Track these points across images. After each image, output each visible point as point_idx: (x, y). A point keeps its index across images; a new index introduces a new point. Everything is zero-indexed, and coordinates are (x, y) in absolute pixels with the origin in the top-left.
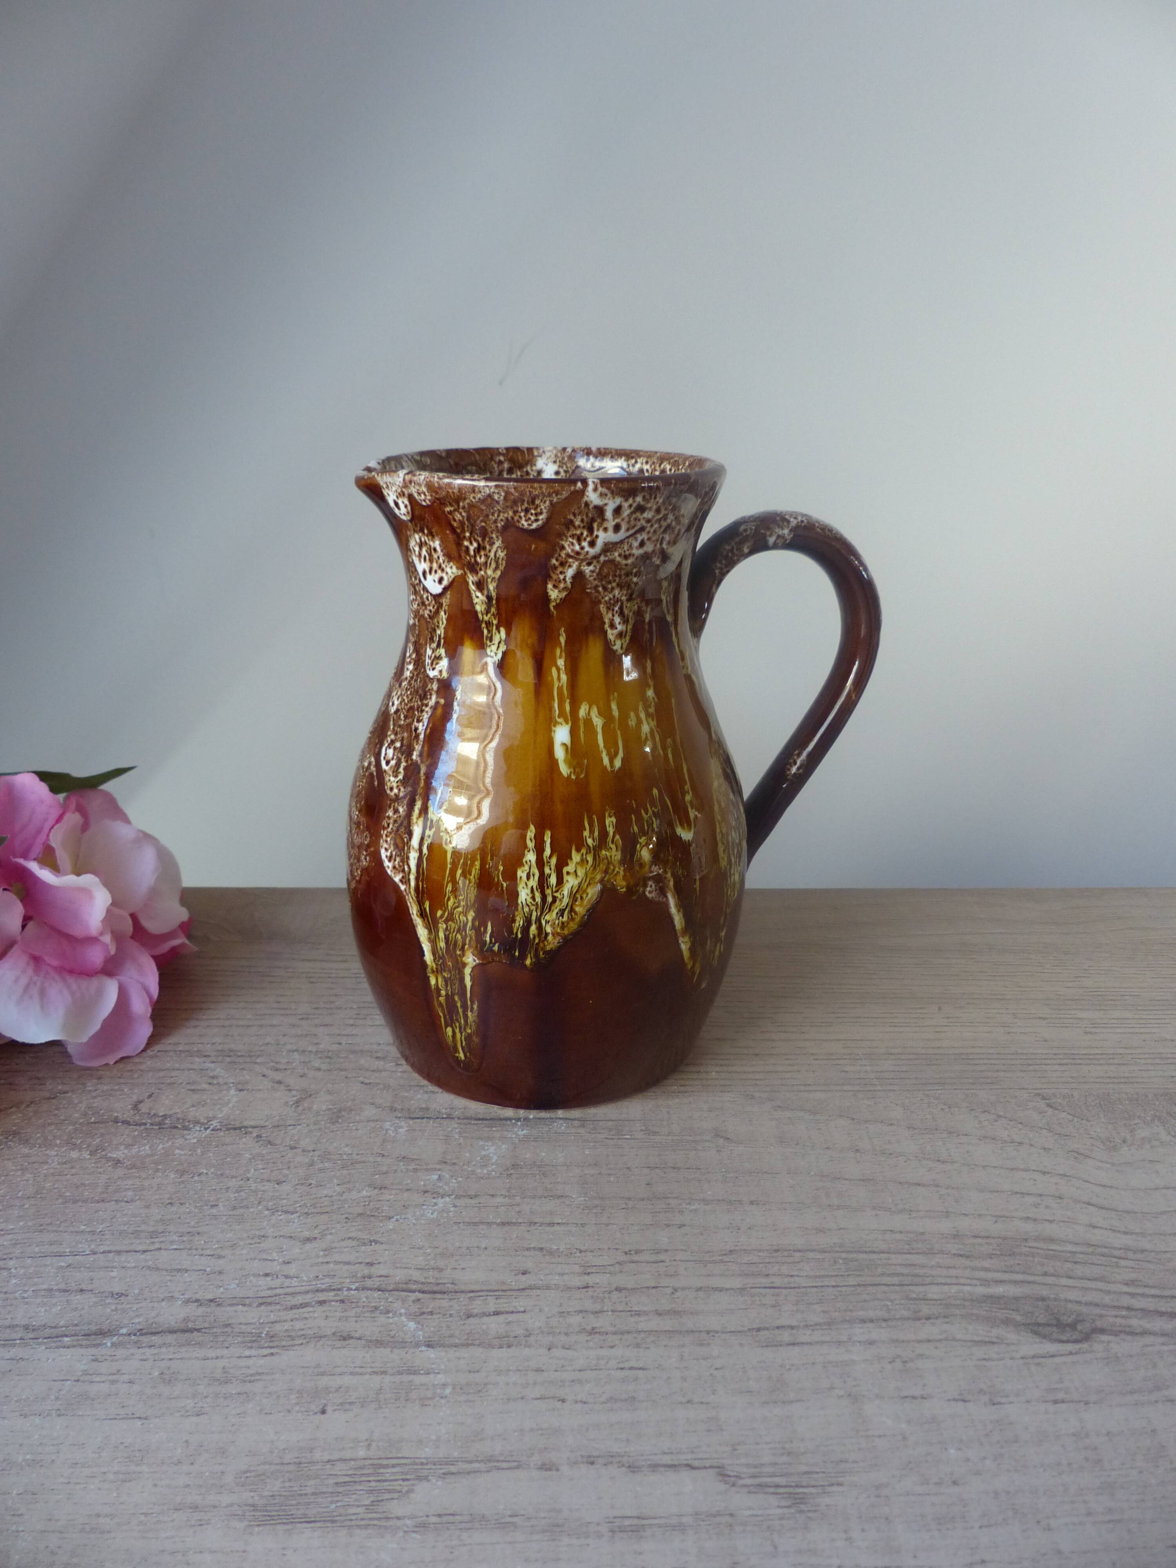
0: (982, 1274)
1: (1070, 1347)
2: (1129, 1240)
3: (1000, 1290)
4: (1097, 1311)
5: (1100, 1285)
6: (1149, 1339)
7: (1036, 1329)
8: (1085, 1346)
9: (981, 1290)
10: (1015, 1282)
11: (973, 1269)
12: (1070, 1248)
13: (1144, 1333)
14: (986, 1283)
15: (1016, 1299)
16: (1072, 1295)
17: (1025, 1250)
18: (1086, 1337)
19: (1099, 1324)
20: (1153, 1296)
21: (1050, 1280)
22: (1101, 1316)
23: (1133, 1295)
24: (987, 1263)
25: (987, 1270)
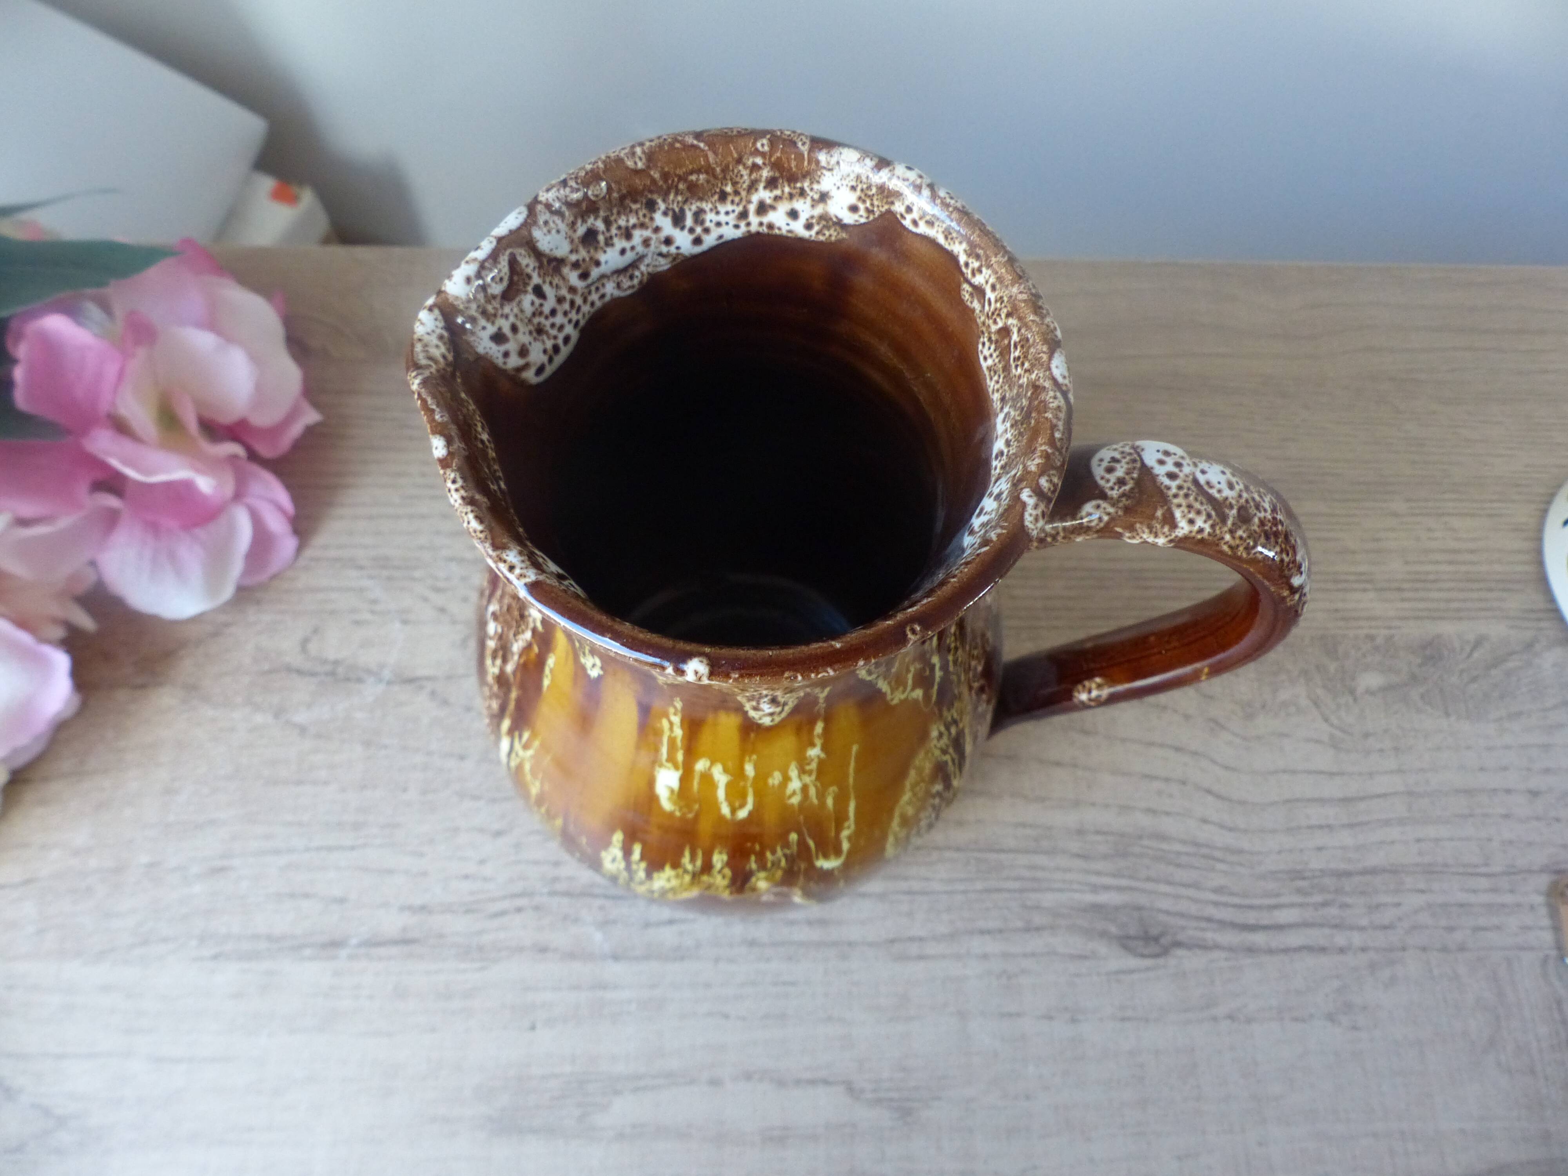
0: (1094, 879)
1: (1149, 962)
2: (1229, 839)
3: (1103, 898)
4: (1182, 922)
5: (1191, 892)
6: (1216, 954)
7: (1125, 942)
8: (1161, 961)
9: (1089, 898)
10: (1120, 889)
11: (1087, 872)
12: (1178, 847)
13: (1217, 947)
14: (1095, 889)
15: (1117, 908)
16: (1165, 904)
17: (1137, 850)
18: (1165, 952)
19: (1181, 937)
20: (1235, 906)
21: (1149, 886)
22: (1183, 928)
23: (1216, 904)
24: (1099, 866)
25: (1098, 873)
